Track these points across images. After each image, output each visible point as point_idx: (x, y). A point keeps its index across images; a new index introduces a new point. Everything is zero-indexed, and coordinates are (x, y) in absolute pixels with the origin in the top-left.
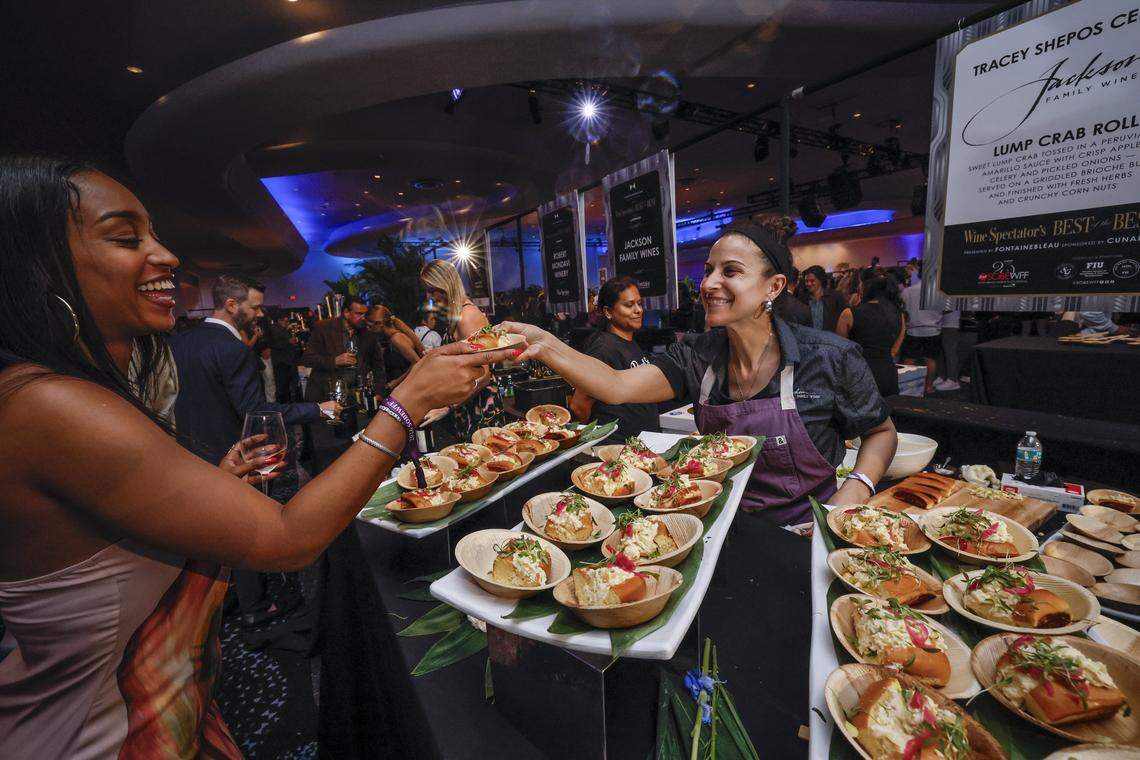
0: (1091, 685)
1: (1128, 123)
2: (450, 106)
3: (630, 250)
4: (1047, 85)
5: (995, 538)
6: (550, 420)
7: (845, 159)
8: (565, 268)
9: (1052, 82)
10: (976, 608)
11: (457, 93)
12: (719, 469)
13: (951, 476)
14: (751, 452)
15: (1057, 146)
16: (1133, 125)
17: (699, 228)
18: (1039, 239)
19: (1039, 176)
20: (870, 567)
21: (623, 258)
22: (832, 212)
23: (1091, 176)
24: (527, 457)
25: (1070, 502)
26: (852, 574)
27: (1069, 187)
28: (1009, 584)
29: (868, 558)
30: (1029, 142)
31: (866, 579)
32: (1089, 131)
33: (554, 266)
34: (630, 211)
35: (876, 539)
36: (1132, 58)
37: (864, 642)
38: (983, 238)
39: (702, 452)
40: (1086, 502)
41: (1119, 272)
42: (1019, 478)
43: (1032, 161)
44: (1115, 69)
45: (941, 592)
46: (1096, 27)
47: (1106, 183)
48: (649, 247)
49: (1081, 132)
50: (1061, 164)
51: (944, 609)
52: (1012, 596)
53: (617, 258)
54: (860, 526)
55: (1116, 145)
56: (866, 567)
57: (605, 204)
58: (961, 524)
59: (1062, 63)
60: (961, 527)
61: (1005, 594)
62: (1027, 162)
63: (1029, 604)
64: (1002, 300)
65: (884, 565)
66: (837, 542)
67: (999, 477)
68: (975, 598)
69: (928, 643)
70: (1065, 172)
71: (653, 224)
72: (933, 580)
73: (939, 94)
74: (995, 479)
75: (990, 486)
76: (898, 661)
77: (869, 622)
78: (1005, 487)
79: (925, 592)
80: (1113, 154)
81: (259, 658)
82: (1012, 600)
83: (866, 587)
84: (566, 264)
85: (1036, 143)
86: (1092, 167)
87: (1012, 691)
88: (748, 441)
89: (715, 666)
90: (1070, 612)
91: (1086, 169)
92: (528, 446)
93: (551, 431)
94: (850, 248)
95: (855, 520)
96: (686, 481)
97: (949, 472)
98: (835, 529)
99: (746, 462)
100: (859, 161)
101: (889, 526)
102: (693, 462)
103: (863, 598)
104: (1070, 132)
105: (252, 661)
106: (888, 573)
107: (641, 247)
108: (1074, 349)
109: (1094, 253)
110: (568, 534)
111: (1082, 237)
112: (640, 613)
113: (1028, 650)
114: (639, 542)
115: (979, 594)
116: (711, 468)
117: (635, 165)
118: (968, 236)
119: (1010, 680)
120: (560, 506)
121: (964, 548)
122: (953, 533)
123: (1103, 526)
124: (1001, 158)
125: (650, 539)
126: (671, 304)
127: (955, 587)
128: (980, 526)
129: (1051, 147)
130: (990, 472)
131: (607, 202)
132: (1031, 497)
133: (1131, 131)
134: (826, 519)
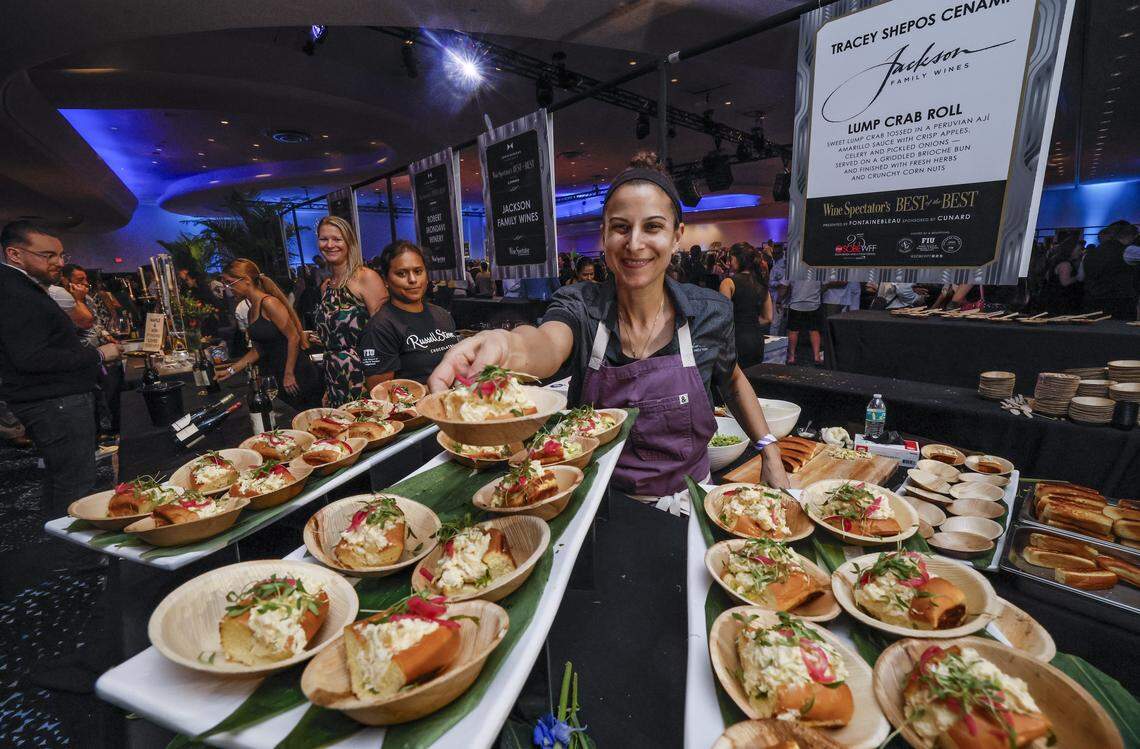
0: (1015, 712)
1: (954, 111)
2: (310, 47)
3: (508, 215)
4: (891, 69)
5: (878, 514)
6: (400, 397)
7: (718, 143)
8: (439, 233)
9: (896, 67)
10: (869, 607)
11: (317, 30)
12: (583, 448)
13: (812, 439)
14: (622, 427)
15: (900, 127)
16: (958, 113)
17: (584, 203)
18: (885, 215)
19: (886, 154)
20: (754, 565)
21: (501, 223)
22: (706, 194)
23: (926, 157)
24: (358, 443)
25: (908, 457)
26: (734, 575)
27: (908, 167)
28: (904, 575)
29: (752, 555)
30: (877, 122)
31: (749, 581)
32: (925, 115)
33: (428, 230)
34: (508, 172)
35: (757, 524)
36: (957, 50)
37: (751, 679)
38: (839, 211)
39: (566, 429)
40: (921, 457)
41: (946, 247)
42: (869, 438)
43: (879, 140)
44: (945, 59)
45: (829, 587)
46: (930, 18)
47: (937, 164)
48: (527, 211)
49: (918, 115)
50: (901, 144)
51: (835, 612)
52: (907, 589)
53: (495, 223)
54: (740, 510)
55: (945, 130)
56: (750, 566)
57: (481, 165)
58: (845, 501)
59: (904, 49)
60: (845, 504)
61: (901, 587)
62: (876, 140)
63: (926, 599)
64: (854, 272)
65: (770, 561)
66: (717, 533)
67: (853, 438)
68: (868, 594)
69: (827, 674)
70: (906, 152)
71: (532, 189)
72: (819, 570)
73: (802, 68)
74: (849, 440)
75: (845, 447)
76: (793, 707)
77: (757, 651)
78: (858, 447)
79: (814, 590)
80: (943, 138)
81: (27, 717)
82: (908, 594)
83: (749, 591)
84: (442, 227)
85: (882, 123)
86: (927, 149)
87: (925, 727)
88: (618, 414)
89: (575, 703)
90: (965, 603)
91: (922, 150)
92: (363, 429)
93: (396, 411)
94: (721, 228)
95: (735, 503)
96: (538, 468)
97: (811, 435)
98: (714, 517)
99: (616, 440)
100: (729, 148)
101: (771, 509)
102: (551, 443)
103: (748, 612)
104: (909, 115)
105: (18, 722)
106: (775, 574)
107: (519, 212)
108: (903, 320)
109: (929, 228)
110: (370, 557)
111: (918, 214)
112: (436, 697)
113: (941, 671)
114: (462, 563)
115: (871, 588)
116: (572, 448)
117: (512, 123)
118: (827, 209)
119: (922, 713)
120: (358, 517)
121: (848, 529)
122: (837, 511)
123: (934, 478)
124: (855, 135)
125: (476, 559)
126: (551, 273)
127: (844, 579)
128: (864, 503)
129: (894, 128)
130: (844, 433)
131: (483, 162)
132: (879, 455)
133: (956, 118)
134: (703, 503)
